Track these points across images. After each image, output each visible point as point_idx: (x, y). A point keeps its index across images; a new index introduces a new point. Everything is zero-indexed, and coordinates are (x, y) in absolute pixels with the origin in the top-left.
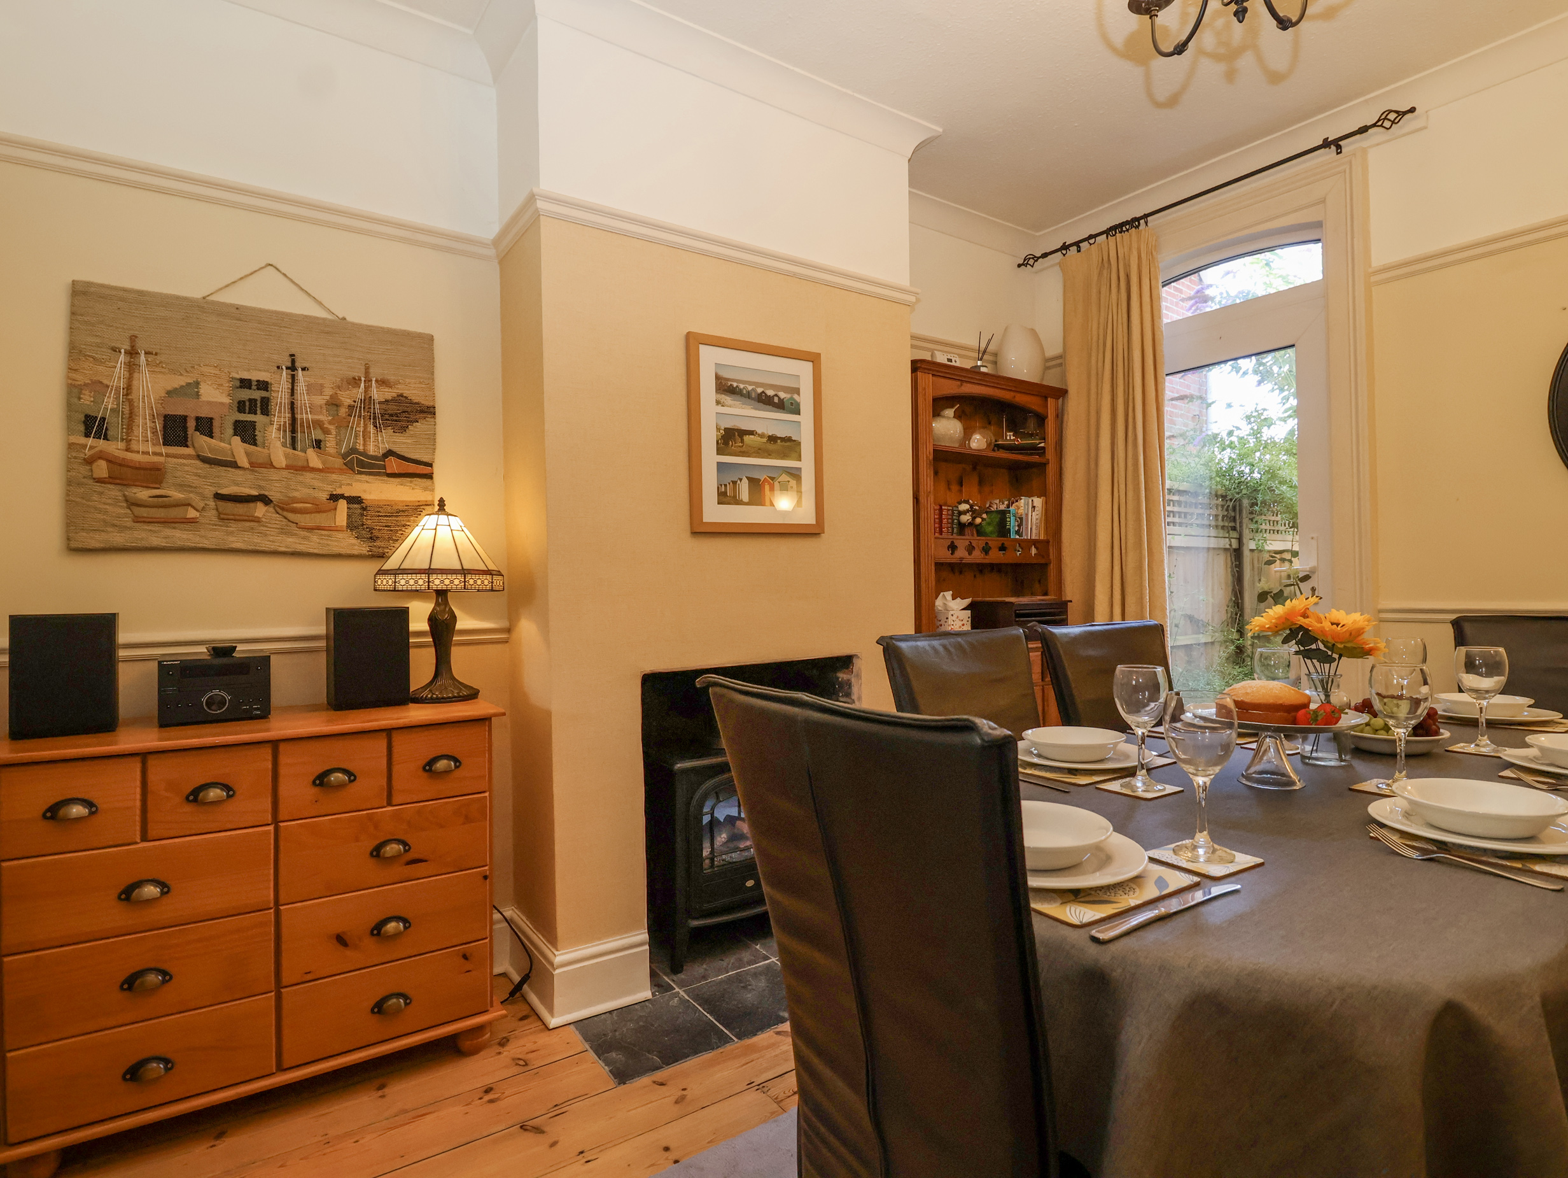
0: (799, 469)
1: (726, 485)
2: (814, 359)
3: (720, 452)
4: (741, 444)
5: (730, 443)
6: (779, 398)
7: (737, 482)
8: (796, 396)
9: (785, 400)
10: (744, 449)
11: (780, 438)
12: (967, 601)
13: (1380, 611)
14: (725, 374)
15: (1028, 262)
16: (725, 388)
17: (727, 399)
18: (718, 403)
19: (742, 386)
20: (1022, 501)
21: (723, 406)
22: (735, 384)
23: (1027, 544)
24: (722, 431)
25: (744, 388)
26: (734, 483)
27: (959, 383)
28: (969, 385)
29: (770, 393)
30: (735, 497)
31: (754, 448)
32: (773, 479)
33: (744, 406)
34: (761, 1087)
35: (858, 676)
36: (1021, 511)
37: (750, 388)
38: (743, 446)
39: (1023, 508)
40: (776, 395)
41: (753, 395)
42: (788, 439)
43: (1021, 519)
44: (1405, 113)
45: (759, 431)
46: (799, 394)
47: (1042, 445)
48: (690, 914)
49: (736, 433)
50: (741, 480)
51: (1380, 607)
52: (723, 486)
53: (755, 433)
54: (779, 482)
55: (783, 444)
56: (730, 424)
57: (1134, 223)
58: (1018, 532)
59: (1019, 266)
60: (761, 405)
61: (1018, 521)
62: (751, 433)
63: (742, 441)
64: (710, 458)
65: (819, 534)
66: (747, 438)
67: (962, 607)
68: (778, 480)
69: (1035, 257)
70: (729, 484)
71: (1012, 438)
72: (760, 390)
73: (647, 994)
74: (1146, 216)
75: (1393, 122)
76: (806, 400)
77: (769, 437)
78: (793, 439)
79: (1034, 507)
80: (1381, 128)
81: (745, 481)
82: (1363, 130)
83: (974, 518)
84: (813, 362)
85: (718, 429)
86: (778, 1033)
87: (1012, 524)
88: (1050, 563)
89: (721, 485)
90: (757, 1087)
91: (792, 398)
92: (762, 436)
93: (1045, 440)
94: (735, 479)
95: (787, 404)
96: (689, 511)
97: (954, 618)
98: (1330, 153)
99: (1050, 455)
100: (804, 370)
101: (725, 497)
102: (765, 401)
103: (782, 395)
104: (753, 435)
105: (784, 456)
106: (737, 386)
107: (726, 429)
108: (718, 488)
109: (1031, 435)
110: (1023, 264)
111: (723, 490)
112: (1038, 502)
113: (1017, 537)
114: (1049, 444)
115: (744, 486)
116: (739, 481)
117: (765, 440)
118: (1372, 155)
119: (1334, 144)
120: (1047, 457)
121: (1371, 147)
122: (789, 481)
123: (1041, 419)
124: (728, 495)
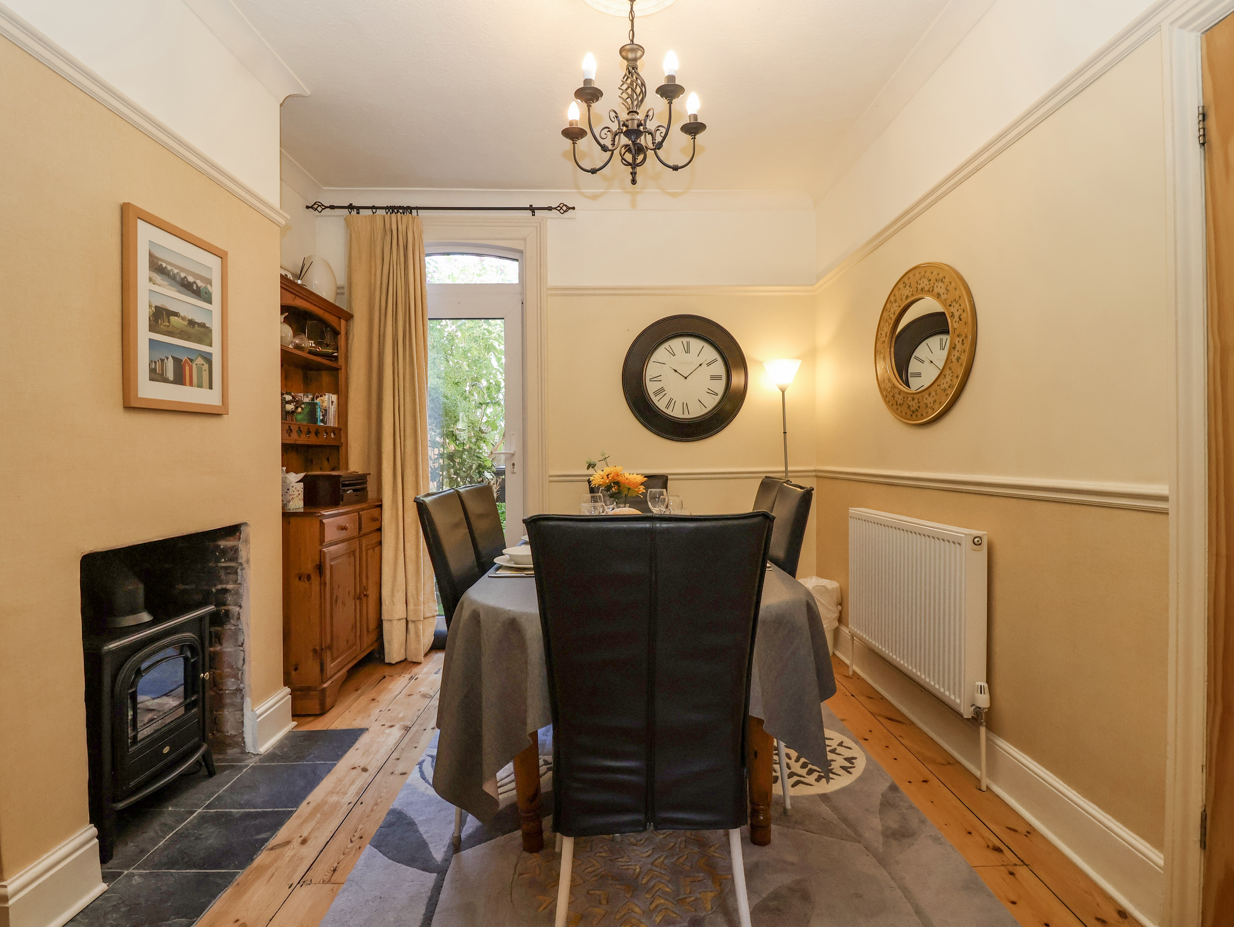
0: (211, 354)
1: (155, 362)
2: (222, 255)
3: (152, 329)
4: (168, 324)
5: (160, 321)
6: (197, 286)
7: (164, 360)
8: (209, 287)
9: (201, 288)
10: (170, 329)
11: (197, 323)
12: (302, 475)
13: (551, 476)
14: (158, 254)
15: (314, 207)
16: (157, 267)
17: (158, 278)
18: (151, 280)
19: (169, 268)
20: (326, 396)
21: (154, 284)
22: (164, 265)
23: (327, 430)
24: (153, 309)
25: (171, 270)
26: (162, 361)
27: (293, 296)
28: (301, 300)
29: (191, 279)
30: (162, 374)
31: (178, 329)
32: (191, 360)
33: (171, 287)
34: (302, 882)
35: (247, 541)
36: (325, 404)
37: (176, 271)
38: (169, 326)
39: (327, 402)
40: (195, 282)
41: (178, 279)
42: (202, 325)
43: (326, 410)
44: (570, 208)
45: (182, 314)
46: (211, 286)
47: (336, 354)
48: (116, 800)
49: (164, 313)
50: (167, 358)
51: (550, 474)
52: (153, 363)
53: (179, 315)
54: (196, 364)
55: (200, 329)
56: (159, 302)
57: (409, 209)
58: (322, 421)
59: (308, 207)
60: (183, 289)
61: (322, 412)
62: (176, 314)
63: (169, 321)
64: (143, 334)
65: (222, 414)
66: (173, 318)
67: (298, 480)
68: (196, 363)
69: (323, 205)
70: (158, 361)
71: (313, 345)
72: (183, 275)
73: (103, 887)
74: (417, 208)
75: (565, 212)
76: (216, 291)
77: (189, 320)
78: (207, 325)
79: (332, 402)
80: (558, 211)
81: (170, 359)
82: (550, 209)
83: (297, 408)
84: (221, 258)
85: (150, 306)
86: (272, 849)
87: (320, 415)
88: (342, 446)
89: (152, 362)
90: (299, 885)
91: (206, 288)
92: (183, 319)
93: (338, 350)
94: (163, 357)
95: (203, 294)
96: (121, 385)
97: (293, 489)
98: (529, 213)
99: (341, 361)
100: (214, 262)
101: (156, 375)
102: (187, 286)
103: (200, 283)
104: (177, 316)
105: (200, 341)
106: (166, 267)
107: (156, 307)
108: (149, 364)
109: (328, 345)
110: (312, 207)
111: (153, 367)
112: (334, 397)
113: (322, 424)
114: (341, 354)
115: (170, 365)
116: (166, 360)
117: (186, 323)
118: (549, 222)
119: (532, 209)
120: (340, 364)
121: (549, 218)
122: (203, 365)
123: (336, 333)
124: (157, 372)
